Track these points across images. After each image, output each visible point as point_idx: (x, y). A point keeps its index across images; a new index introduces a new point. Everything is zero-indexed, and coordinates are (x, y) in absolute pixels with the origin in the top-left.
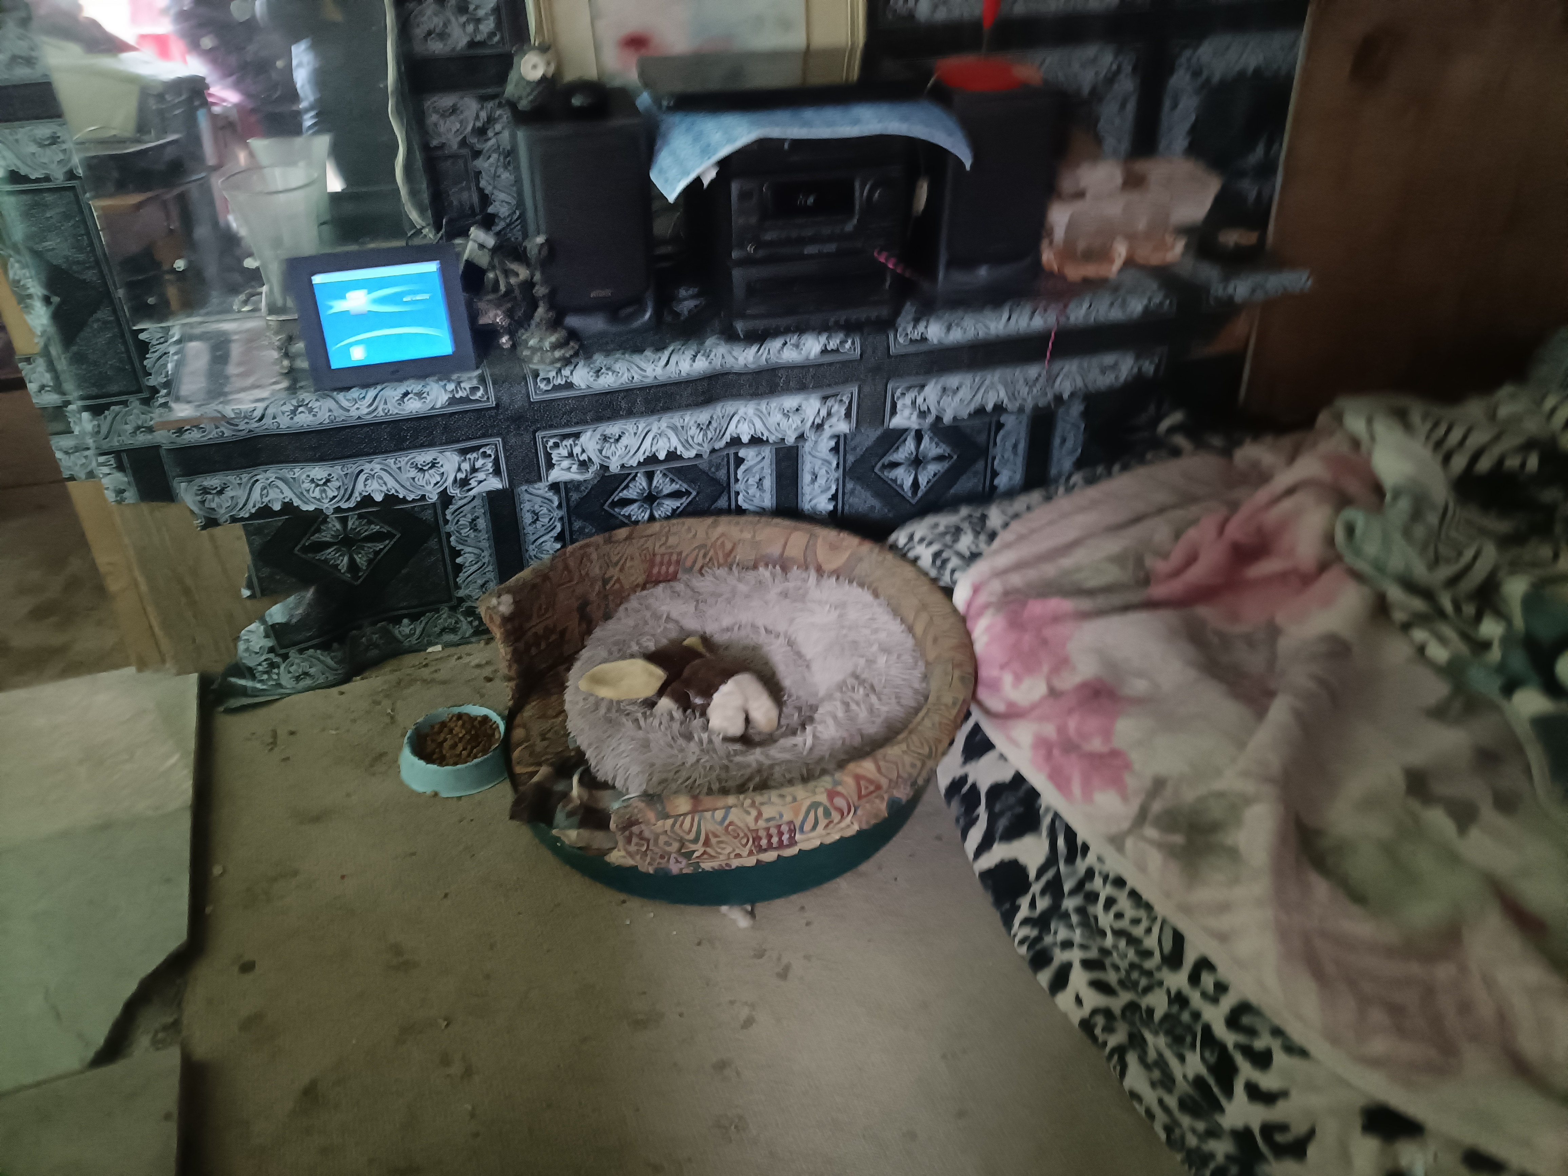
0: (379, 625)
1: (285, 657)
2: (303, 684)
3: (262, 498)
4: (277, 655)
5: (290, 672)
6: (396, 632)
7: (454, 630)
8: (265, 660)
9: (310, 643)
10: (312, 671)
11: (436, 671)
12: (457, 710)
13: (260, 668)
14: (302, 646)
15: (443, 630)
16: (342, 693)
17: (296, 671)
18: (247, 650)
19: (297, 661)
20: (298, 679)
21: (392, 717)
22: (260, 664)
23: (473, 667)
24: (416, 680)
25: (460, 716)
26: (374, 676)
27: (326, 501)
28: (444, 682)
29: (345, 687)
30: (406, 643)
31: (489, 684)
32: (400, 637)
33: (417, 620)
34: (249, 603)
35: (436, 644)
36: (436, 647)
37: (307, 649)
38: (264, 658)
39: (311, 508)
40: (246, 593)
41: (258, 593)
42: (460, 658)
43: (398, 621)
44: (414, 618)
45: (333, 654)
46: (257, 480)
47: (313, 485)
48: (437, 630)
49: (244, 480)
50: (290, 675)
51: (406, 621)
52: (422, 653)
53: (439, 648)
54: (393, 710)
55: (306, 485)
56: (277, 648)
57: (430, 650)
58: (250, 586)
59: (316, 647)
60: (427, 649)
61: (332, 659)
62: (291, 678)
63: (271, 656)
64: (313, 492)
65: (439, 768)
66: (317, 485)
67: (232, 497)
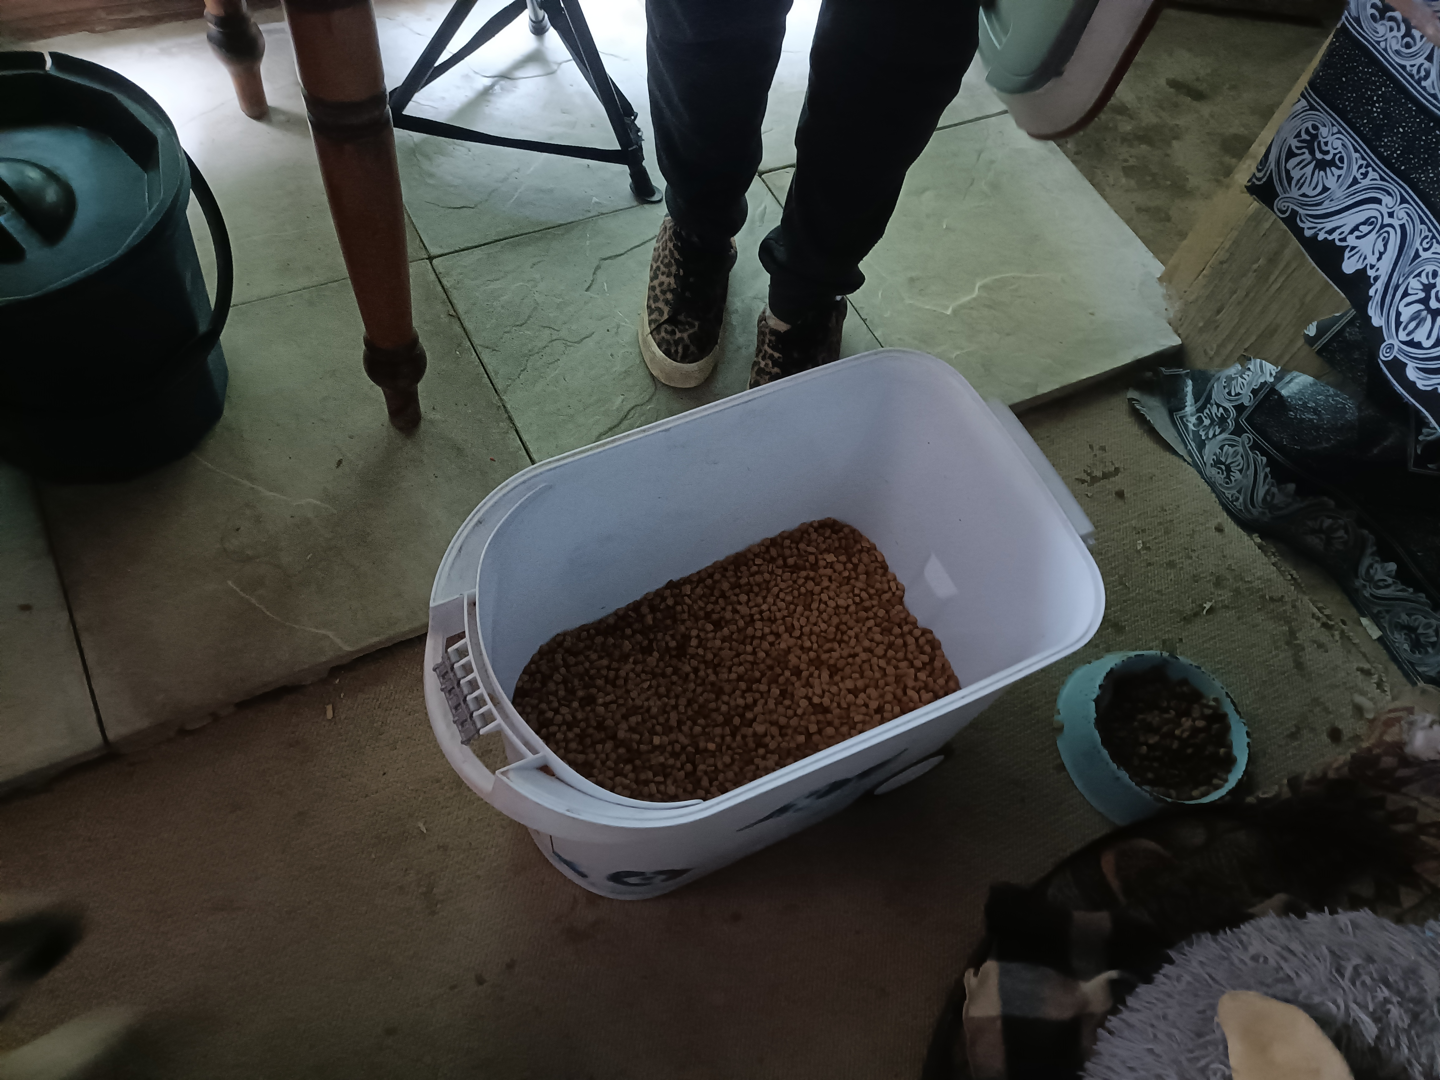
0: (1366, 532)
1: (1238, 431)
2: (1212, 472)
3: (1351, 232)
4: (1236, 420)
5: (1221, 448)
6: (1366, 562)
7: (1417, 645)
8: (1225, 409)
9: (1273, 452)
10: (1237, 475)
11: (1320, 646)
12: (1229, 709)
13: (1214, 409)
14: (1266, 445)
15: (1409, 630)
16: (1219, 529)
17: (1227, 456)
18: (1230, 379)
19: (1240, 449)
20: (1217, 463)
21: (1196, 615)
22: (1218, 406)
23: (1352, 701)
24: (1288, 621)
25: (1219, 718)
26: (1274, 559)
27: (1403, 336)
28: (1299, 665)
29: (1231, 527)
30: (1359, 583)
31: (1325, 738)
32: (1362, 570)
33: (1403, 584)
34: (1301, 342)
35: (1381, 627)
36: (1376, 628)
37: (1264, 453)
38: (1228, 405)
39: (1377, 321)
40: (1312, 331)
41: (1318, 346)
42: (1367, 673)
43: (1385, 555)
44: (1402, 576)
45: (1275, 490)
46: (1379, 201)
47: (1422, 295)
48: (1404, 618)
49: (1366, 182)
50: (1218, 451)
51: (1392, 566)
52: (1353, 611)
53: (1376, 633)
54: (1211, 610)
55: (1415, 284)
56: (1246, 414)
57: (1365, 621)
58: (1321, 331)
59: (1271, 462)
60: (1364, 616)
61: (1267, 492)
62: (1215, 454)
63: (1233, 413)
64: (1408, 304)
65: (1093, 721)
66: (1425, 301)
67: (1325, 189)
